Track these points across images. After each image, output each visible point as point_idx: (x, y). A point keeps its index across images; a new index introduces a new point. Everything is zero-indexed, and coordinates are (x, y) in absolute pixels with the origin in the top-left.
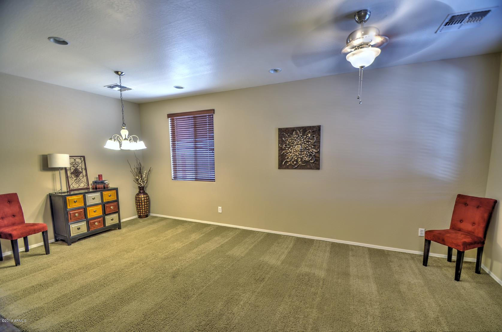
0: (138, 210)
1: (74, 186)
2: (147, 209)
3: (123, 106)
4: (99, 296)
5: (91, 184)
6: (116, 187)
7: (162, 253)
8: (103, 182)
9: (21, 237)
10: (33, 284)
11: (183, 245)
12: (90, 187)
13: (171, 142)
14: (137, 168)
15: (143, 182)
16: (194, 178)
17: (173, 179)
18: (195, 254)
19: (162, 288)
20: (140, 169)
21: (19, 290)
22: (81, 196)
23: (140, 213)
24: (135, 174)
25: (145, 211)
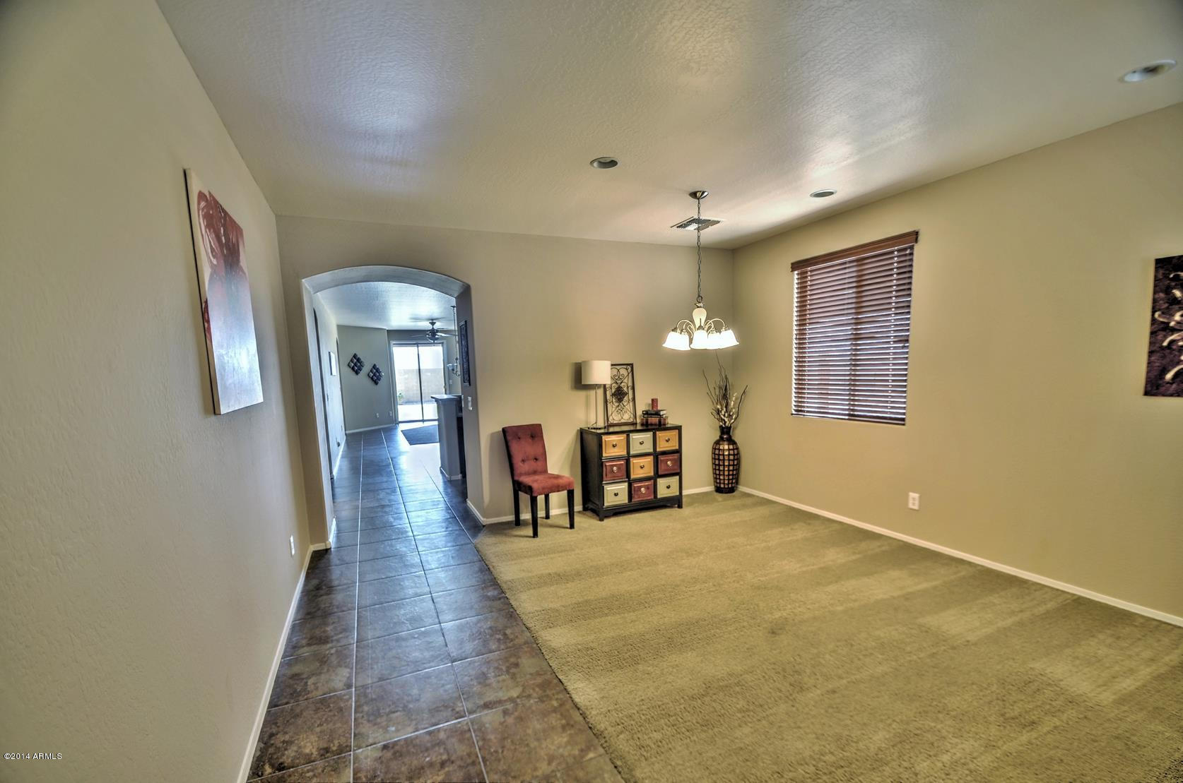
0: (716, 474)
1: (615, 418)
2: (733, 475)
3: (700, 262)
4: (635, 621)
5: (640, 416)
6: (680, 424)
7: (754, 573)
8: (657, 414)
9: (542, 494)
10: (550, 571)
11: (804, 569)
12: (638, 421)
13: (795, 328)
14: (720, 388)
15: (730, 416)
16: (847, 412)
17: (794, 412)
18: (830, 596)
19: (747, 646)
20: (726, 389)
21: (533, 574)
22: (623, 437)
23: (718, 481)
24: (716, 398)
25: (729, 480)
